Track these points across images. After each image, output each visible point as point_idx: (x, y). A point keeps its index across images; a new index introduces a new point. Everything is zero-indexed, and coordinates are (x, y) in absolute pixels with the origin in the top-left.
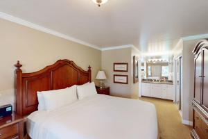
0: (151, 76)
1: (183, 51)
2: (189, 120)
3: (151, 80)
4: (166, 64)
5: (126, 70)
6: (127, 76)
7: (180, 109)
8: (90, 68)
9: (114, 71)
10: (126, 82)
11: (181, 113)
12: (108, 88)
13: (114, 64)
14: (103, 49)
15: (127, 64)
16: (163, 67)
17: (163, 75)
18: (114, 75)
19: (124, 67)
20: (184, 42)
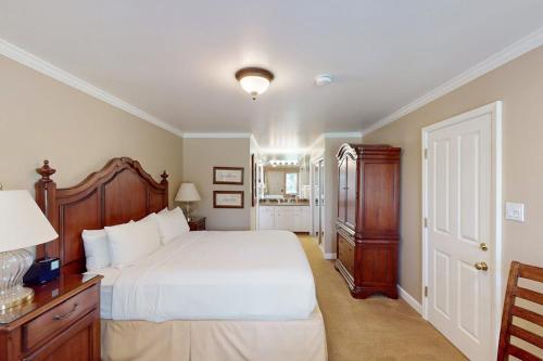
0: (268, 193)
1: (326, 153)
2: (333, 252)
3: (275, 201)
4: (294, 169)
5: (239, 181)
6: (242, 193)
7: (320, 242)
8: (164, 176)
9: (215, 183)
10: (239, 204)
11: (322, 248)
12: (204, 220)
13: (215, 168)
14: (186, 135)
15: (242, 169)
16: (288, 176)
17: (287, 192)
18: (215, 192)
19: (236, 176)
20: (326, 139)
